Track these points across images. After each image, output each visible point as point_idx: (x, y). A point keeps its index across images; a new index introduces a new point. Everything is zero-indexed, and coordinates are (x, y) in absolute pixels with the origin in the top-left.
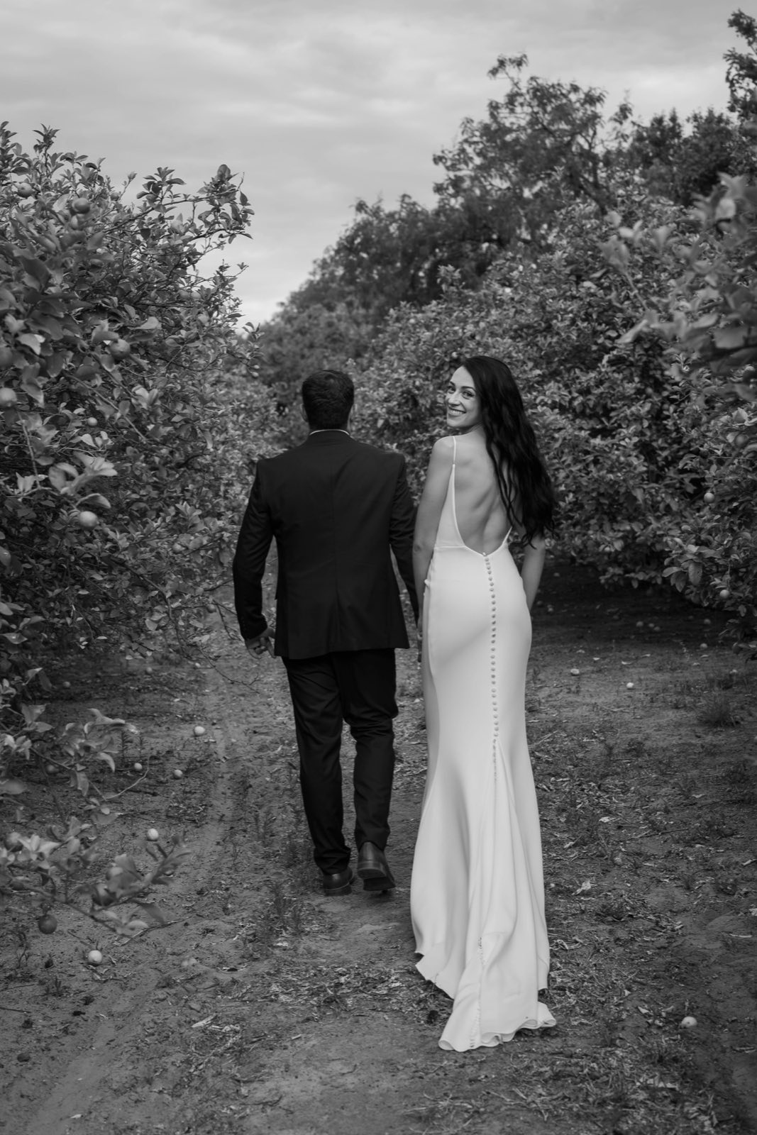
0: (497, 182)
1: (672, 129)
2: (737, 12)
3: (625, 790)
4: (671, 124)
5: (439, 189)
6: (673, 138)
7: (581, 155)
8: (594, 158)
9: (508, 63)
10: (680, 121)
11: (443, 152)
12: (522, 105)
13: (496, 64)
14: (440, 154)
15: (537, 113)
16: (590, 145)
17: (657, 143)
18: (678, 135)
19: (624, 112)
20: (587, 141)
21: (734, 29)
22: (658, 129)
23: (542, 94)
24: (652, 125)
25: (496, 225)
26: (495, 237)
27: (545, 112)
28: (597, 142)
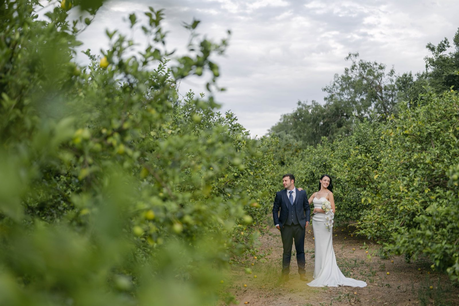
0: (346, 96)
1: (410, 78)
2: (429, 43)
3: (358, 269)
4: (410, 77)
5: (326, 99)
6: (410, 81)
7: (376, 87)
8: (381, 88)
9: (352, 55)
10: (412, 76)
11: (326, 87)
12: (356, 69)
13: (348, 55)
14: (326, 88)
15: (362, 72)
16: (380, 83)
17: (404, 83)
18: (412, 81)
19: (392, 72)
20: (378, 81)
21: (428, 48)
22: (405, 78)
23: (363, 66)
24: (403, 76)
25: (346, 111)
26: (345, 114)
27: (365, 72)
28: (382, 82)
